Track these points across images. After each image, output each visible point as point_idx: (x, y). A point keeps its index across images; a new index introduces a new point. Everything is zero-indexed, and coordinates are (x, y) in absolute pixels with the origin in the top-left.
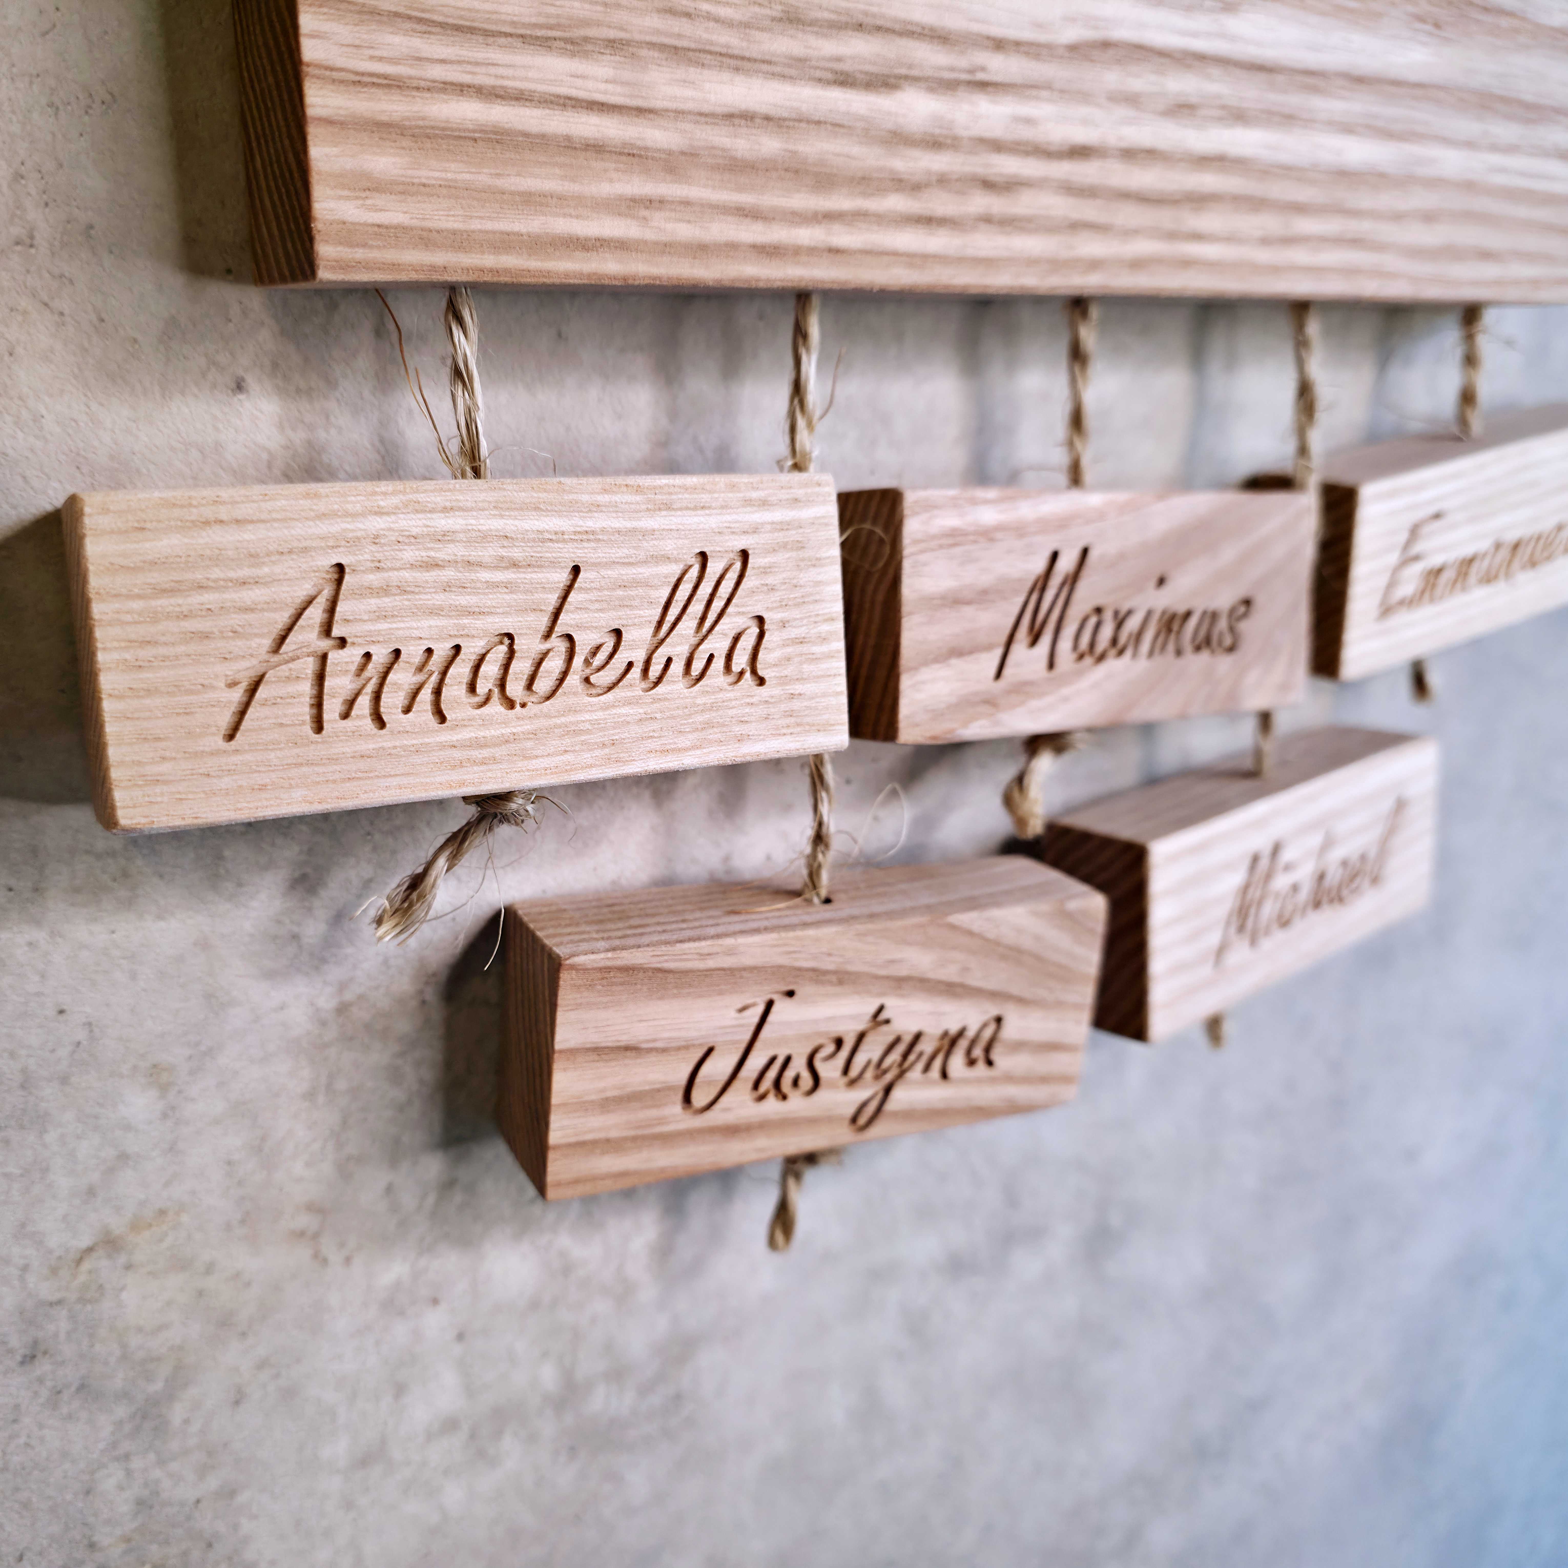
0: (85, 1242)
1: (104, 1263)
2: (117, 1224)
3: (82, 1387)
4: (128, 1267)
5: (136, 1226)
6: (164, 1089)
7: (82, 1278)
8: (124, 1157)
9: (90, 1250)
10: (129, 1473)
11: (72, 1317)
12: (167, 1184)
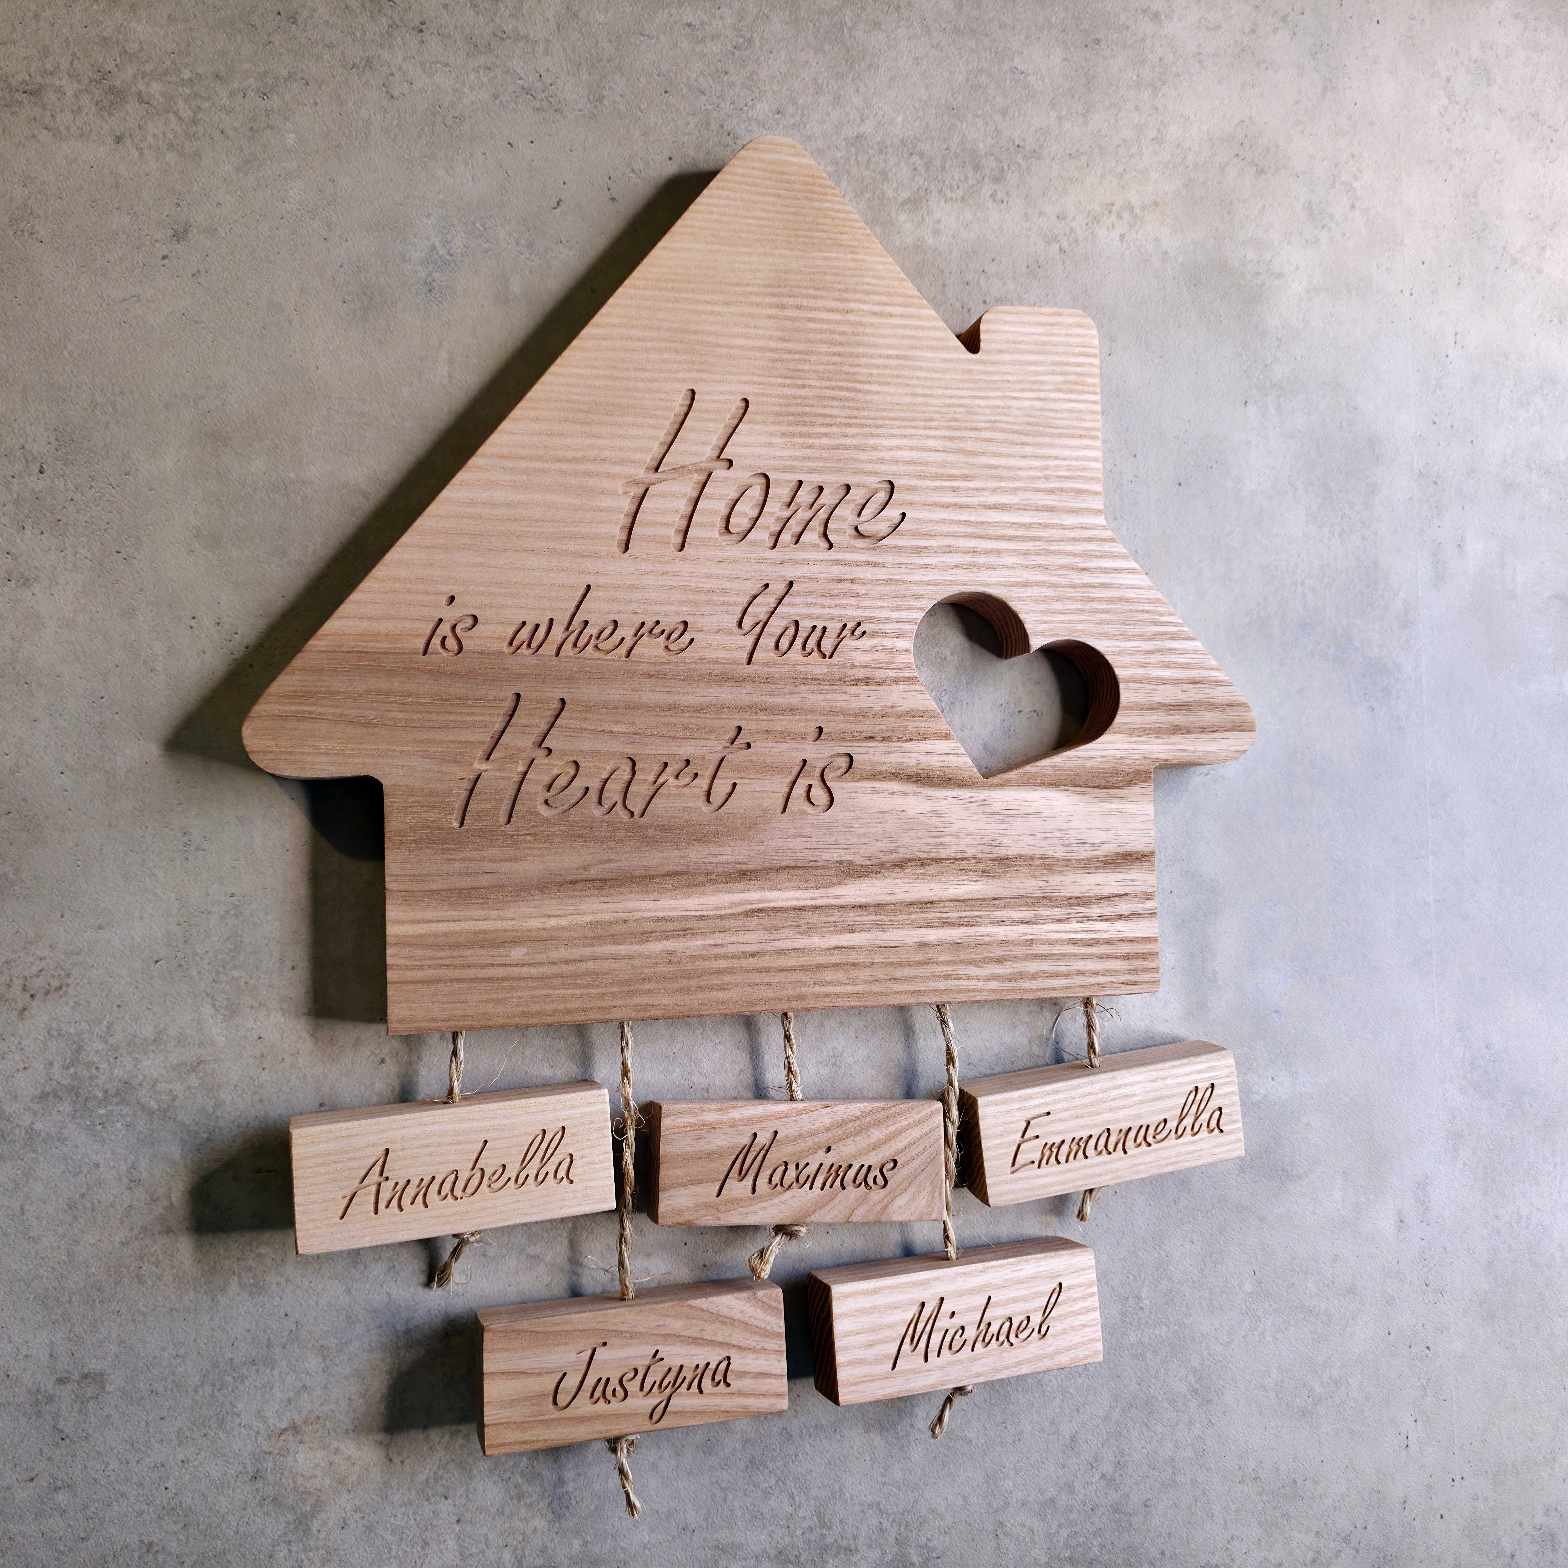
0: (284, 1426)
1: (291, 1438)
2: (299, 1420)
3: (275, 1499)
4: (301, 1442)
5: (305, 1422)
6: (325, 1358)
7: (281, 1443)
8: (304, 1387)
9: (285, 1430)
10: (290, 1551)
11: (274, 1462)
12: (322, 1404)
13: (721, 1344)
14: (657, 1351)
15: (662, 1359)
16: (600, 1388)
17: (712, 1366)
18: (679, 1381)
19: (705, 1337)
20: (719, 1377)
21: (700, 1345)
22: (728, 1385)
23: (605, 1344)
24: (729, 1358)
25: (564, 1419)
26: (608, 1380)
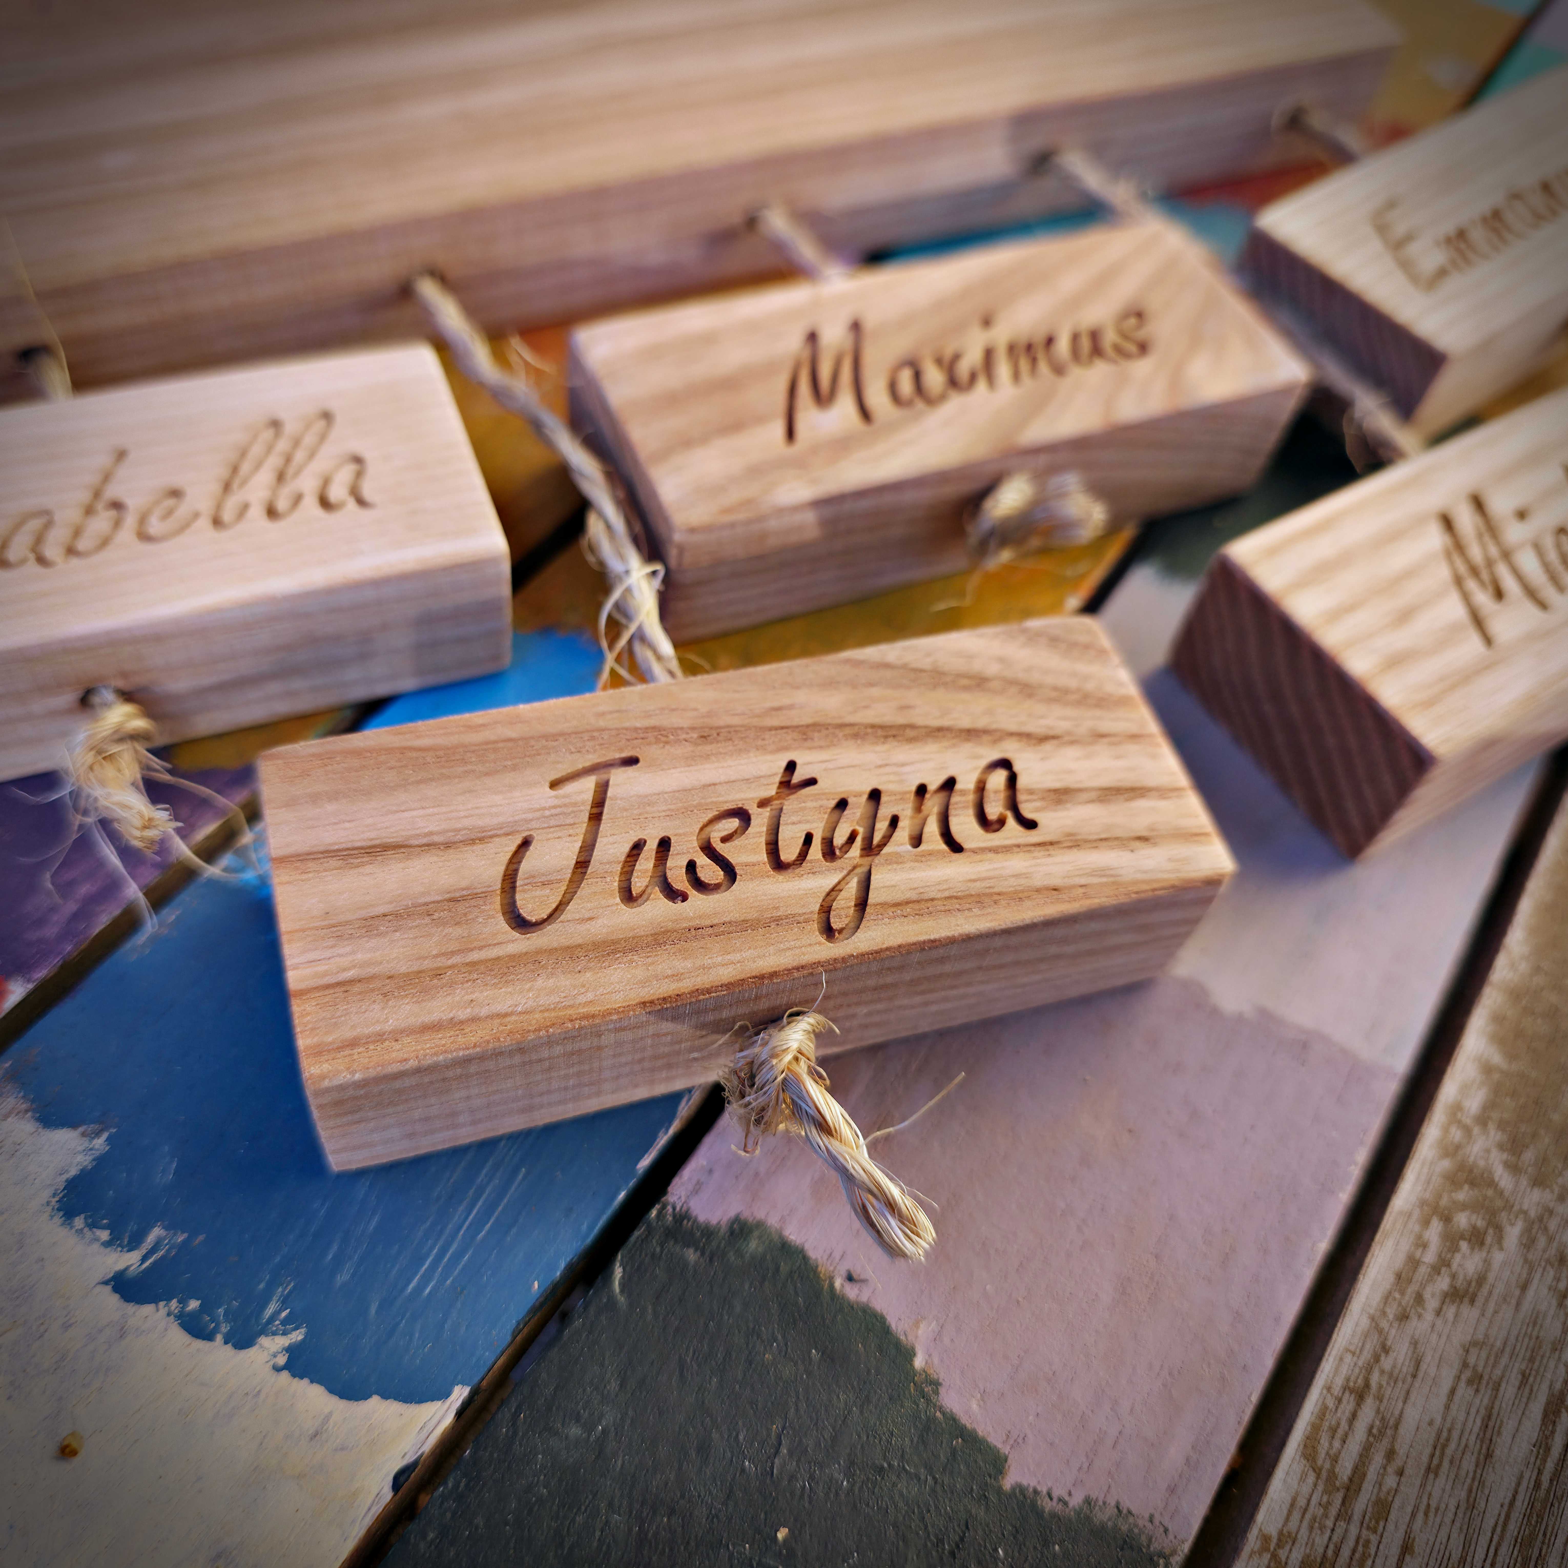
13: (971, 734)
14: (791, 767)
15: (812, 782)
16: (646, 863)
17: (966, 783)
18: (882, 826)
19: (920, 721)
20: (994, 809)
21: (911, 740)
22: (1030, 825)
23: (632, 761)
24: (1005, 764)
25: (551, 951)
26: (664, 844)
